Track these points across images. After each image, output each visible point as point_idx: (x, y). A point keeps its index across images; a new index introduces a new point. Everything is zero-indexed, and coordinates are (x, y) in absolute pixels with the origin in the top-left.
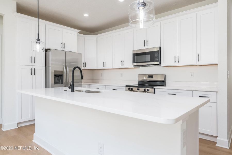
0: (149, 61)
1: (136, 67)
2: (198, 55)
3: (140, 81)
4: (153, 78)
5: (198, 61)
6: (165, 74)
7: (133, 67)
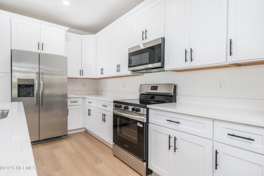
0: (148, 62)
1: (135, 73)
2: (231, 43)
3: (142, 94)
4: (157, 90)
5: (231, 55)
6: (175, 83)
7: (129, 73)
